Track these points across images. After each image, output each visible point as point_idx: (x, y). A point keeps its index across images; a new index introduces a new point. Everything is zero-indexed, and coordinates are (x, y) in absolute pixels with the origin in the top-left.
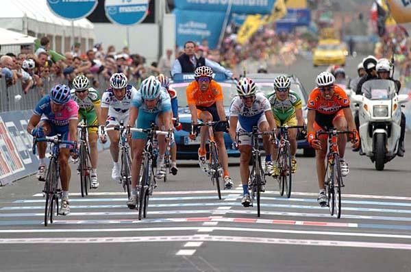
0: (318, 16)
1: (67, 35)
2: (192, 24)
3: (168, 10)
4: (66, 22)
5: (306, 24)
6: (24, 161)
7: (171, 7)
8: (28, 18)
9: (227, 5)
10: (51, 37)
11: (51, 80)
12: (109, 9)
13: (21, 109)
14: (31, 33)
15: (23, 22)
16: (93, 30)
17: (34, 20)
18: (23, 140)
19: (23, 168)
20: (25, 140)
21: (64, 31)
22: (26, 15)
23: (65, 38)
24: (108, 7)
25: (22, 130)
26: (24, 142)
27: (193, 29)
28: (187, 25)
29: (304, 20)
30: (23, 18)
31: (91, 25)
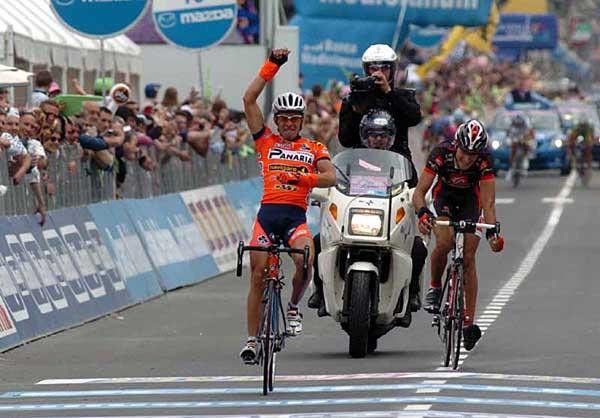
0: (571, 29)
1: (90, 68)
2: (329, 45)
3: (284, 18)
4: (88, 43)
5: (550, 46)
6: (14, 314)
7: (289, 11)
8: (14, 34)
9: (398, 8)
10: (58, 70)
11: (60, 156)
12: (161, 18)
13: (7, 214)
14: (20, 64)
15: (6, 42)
16: (139, 57)
17: (27, 38)
18: (11, 274)
19: (14, 330)
20: (16, 273)
21: (84, 60)
22: (10, 27)
23: (87, 74)
24: (157, 14)
25: (9, 254)
26: (13, 279)
27: (331, 53)
28: (320, 47)
29: (546, 37)
30: (5, 35)
31: (136, 49)
